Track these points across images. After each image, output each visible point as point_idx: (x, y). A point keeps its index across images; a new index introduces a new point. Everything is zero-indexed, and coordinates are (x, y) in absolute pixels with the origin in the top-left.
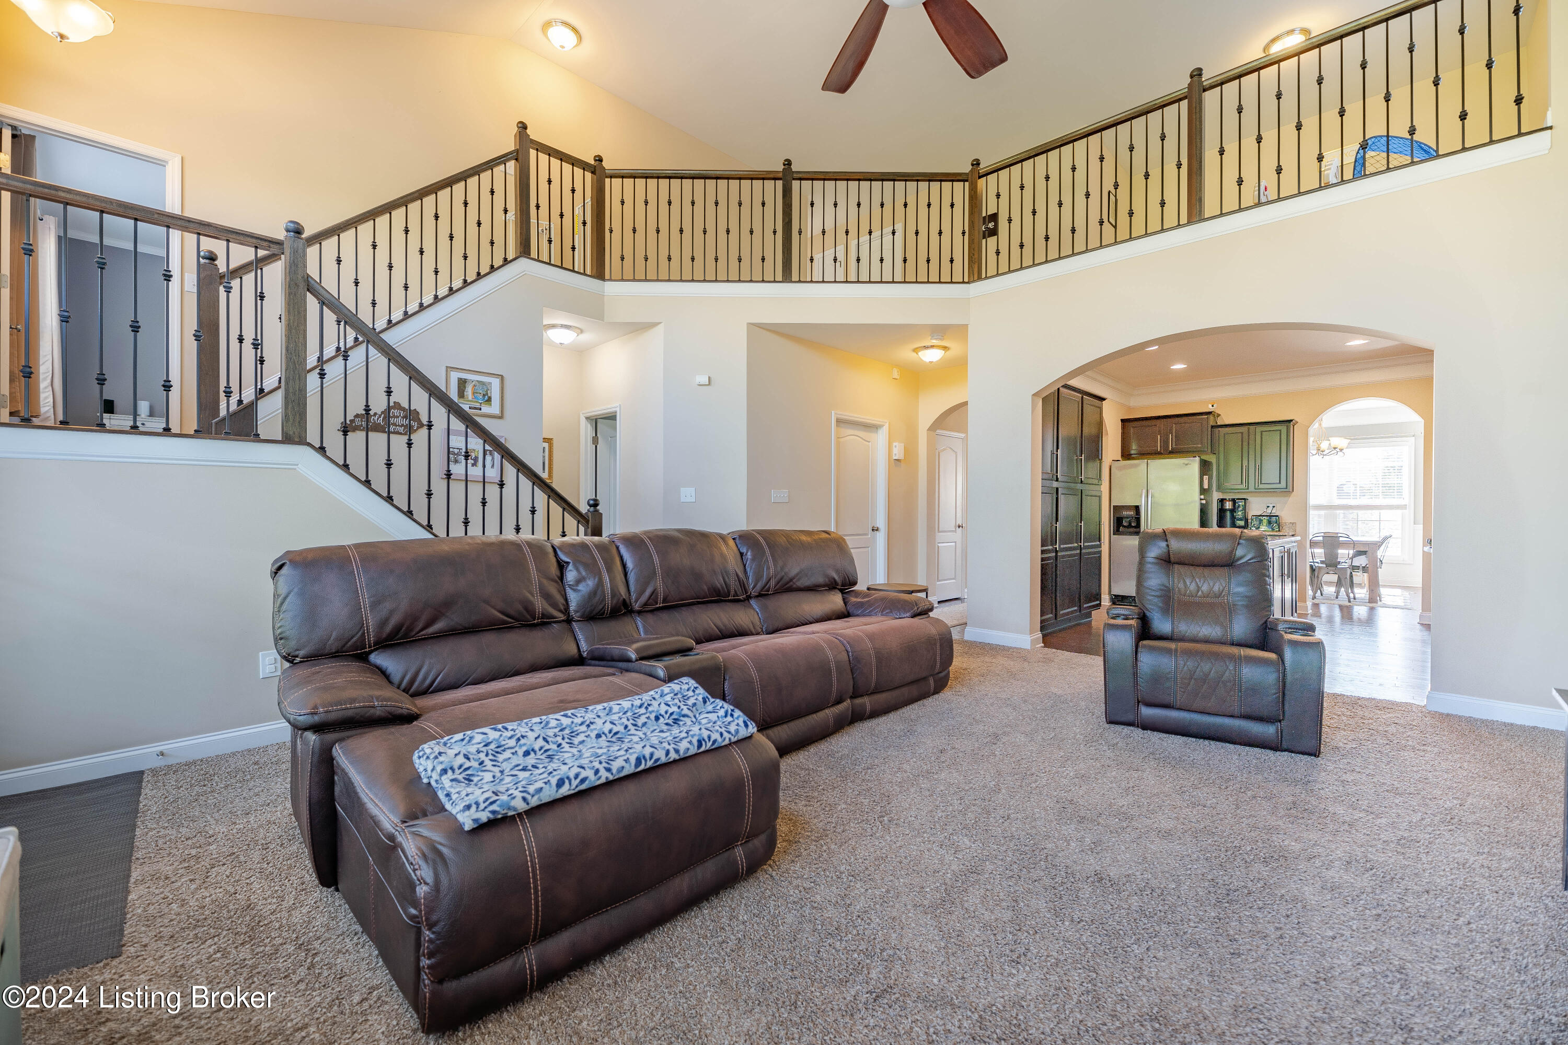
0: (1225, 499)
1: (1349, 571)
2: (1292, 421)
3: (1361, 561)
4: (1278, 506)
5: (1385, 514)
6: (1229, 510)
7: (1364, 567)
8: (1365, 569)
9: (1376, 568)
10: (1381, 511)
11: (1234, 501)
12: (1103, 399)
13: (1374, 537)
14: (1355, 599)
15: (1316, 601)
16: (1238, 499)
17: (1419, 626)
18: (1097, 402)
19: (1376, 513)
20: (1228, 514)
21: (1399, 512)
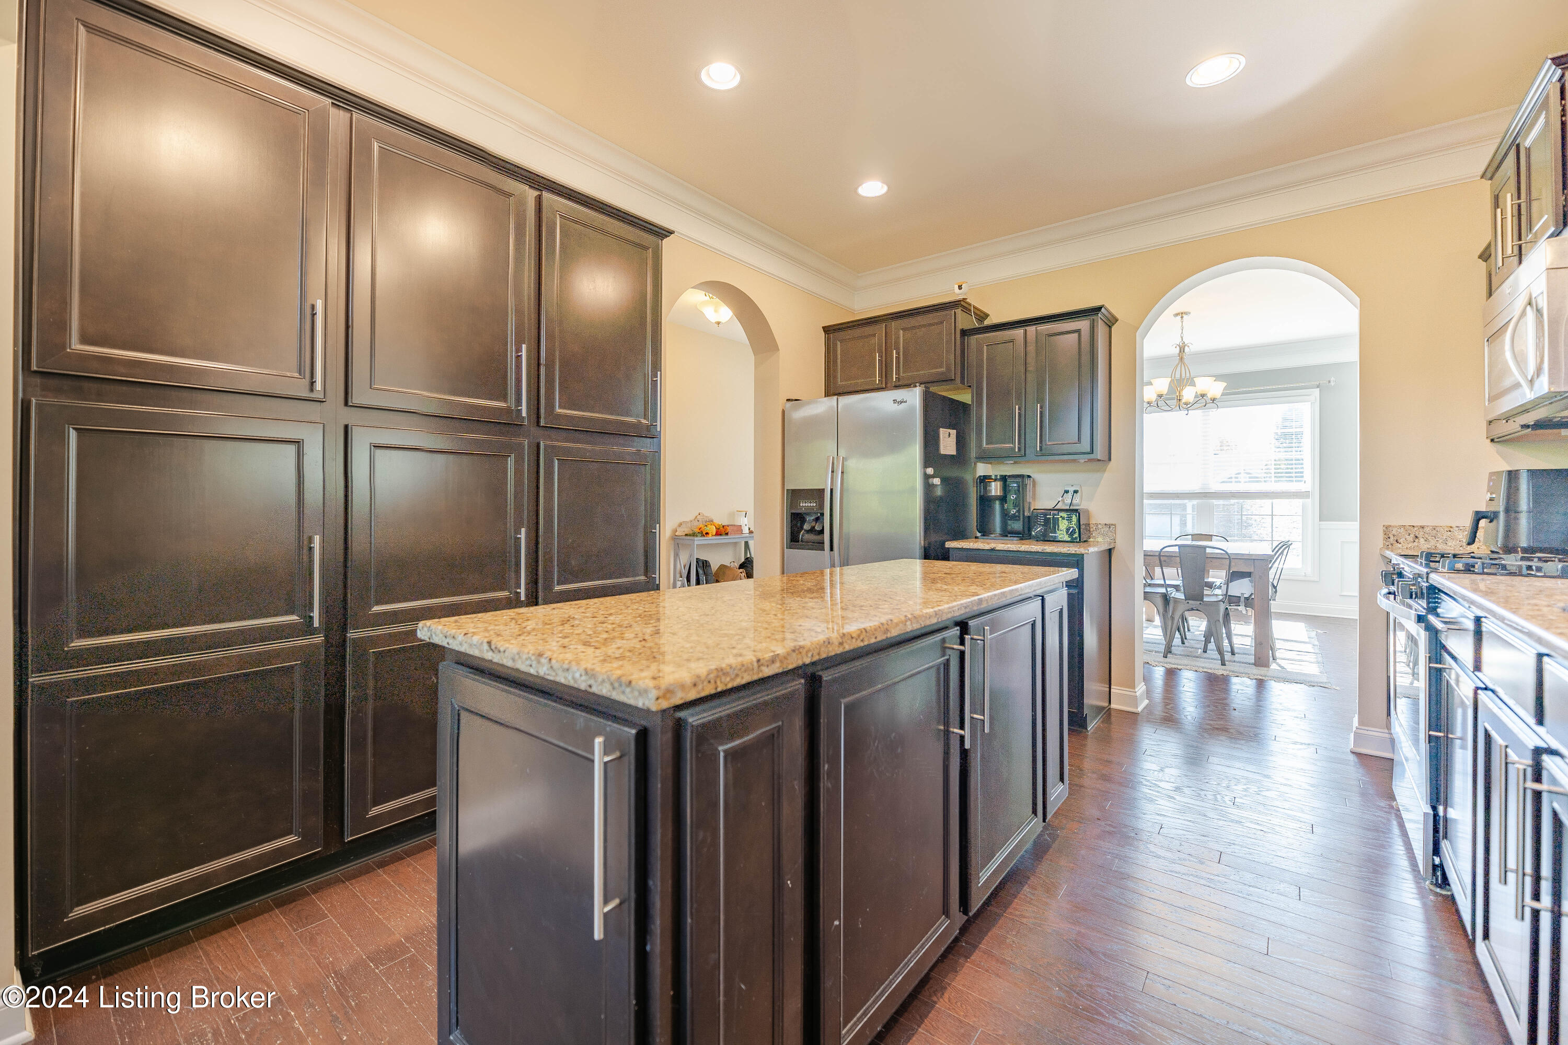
0: (989, 477)
1: (1222, 607)
2: (1099, 309)
3: (1242, 588)
4: (1085, 491)
5: (1281, 505)
6: (997, 498)
7: (1247, 599)
8: (1248, 602)
9: (1266, 601)
10: (1275, 501)
11: (1004, 479)
12: (663, 233)
13: (1264, 549)
14: (1233, 653)
15: (1172, 661)
16: (1010, 476)
17: (1352, 758)
18: (648, 239)
19: (1267, 503)
20: (997, 505)
21: (1298, 502)
